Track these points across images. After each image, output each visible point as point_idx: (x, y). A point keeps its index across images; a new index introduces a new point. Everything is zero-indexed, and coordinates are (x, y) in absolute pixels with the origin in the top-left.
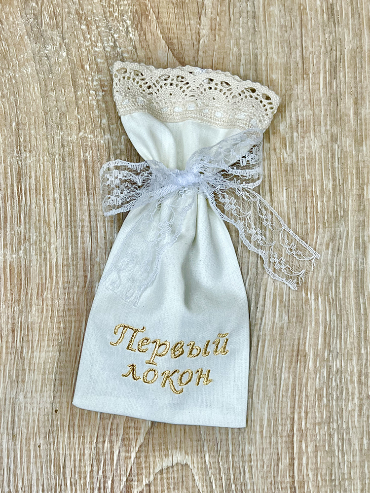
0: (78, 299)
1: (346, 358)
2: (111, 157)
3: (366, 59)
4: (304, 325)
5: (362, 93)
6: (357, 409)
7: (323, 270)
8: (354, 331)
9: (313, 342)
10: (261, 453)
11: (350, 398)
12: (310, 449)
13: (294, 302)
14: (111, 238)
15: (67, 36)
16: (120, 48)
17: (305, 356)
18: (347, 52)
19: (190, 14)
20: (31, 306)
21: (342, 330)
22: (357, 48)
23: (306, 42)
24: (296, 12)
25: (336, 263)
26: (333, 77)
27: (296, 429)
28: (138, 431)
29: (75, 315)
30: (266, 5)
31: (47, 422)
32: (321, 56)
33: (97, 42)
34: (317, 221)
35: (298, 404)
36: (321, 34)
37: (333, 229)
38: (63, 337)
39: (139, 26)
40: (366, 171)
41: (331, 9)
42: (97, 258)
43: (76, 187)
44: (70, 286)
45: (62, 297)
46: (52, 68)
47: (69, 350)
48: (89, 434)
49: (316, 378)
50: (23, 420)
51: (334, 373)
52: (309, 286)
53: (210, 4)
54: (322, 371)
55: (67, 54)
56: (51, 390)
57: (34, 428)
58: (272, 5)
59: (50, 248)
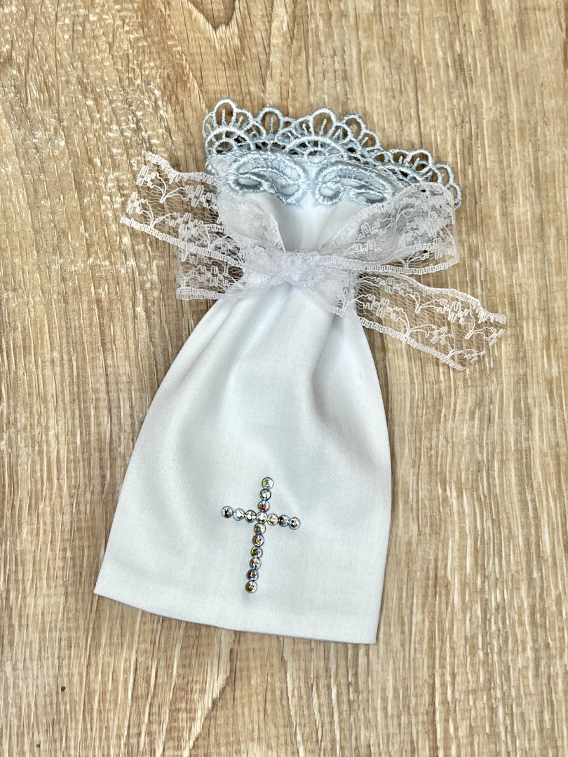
0: (93, 512)
1: (510, 587)
2: (138, 293)
3: (516, 133)
4: (442, 538)
5: (512, 184)
6: (531, 665)
7: (467, 451)
8: (521, 544)
9: (457, 564)
10: (386, 741)
11: (520, 650)
12: (462, 732)
13: (427, 503)
14: (141, 415)
15: (65, 116)
16: (146, 132)
17: (447, 586)
18: (487, 124)
19: (248, 77)
20: (20, 525)
21: (501, 543)
22: (501, 117)
23: (424, 111)
24: (407, 68)
25: (487, 439)
26: (467, 161)
27: (439, 702)
28: (192, 715)
29: (89, 537)
30: (362, 60)
31: (49, 707)
32: (448, 132)
33: (111, 123)
34: (454, 377)
35: (440, 662)
36: (446, 99)
37: (479, 389)
38: (71, 573)
39: (174, 98)
40: (524, 300)
41: (459, 63)
42: (120, 447)
43: (85, 341)
44: (79, 492)
45: (67, 509)
46: (45, 165)
47: (81, 591)
48: (116, 722)
49: (465, 619)
50: (12, 705)
51: (493, 611)
52: (448, 477)
53: (278, 62)
54: (474, 608)
55: (67, 143)
56: (54, 657)
57: (29, 716)
58: (371, 60)
59: (47, 435)
